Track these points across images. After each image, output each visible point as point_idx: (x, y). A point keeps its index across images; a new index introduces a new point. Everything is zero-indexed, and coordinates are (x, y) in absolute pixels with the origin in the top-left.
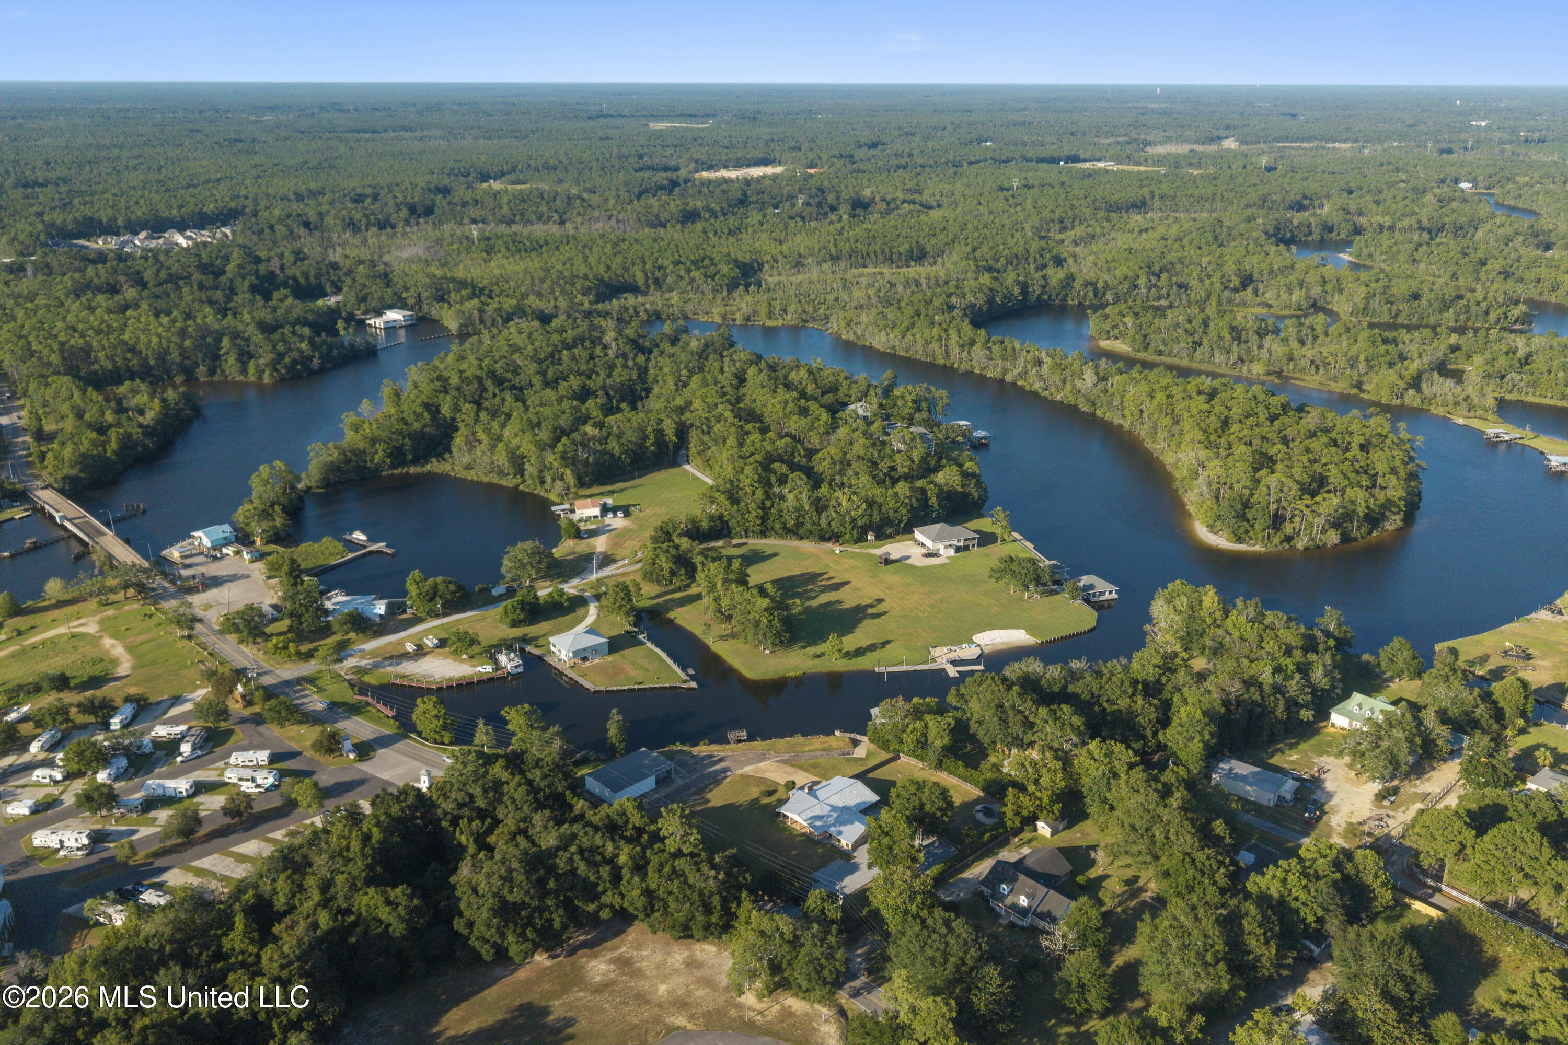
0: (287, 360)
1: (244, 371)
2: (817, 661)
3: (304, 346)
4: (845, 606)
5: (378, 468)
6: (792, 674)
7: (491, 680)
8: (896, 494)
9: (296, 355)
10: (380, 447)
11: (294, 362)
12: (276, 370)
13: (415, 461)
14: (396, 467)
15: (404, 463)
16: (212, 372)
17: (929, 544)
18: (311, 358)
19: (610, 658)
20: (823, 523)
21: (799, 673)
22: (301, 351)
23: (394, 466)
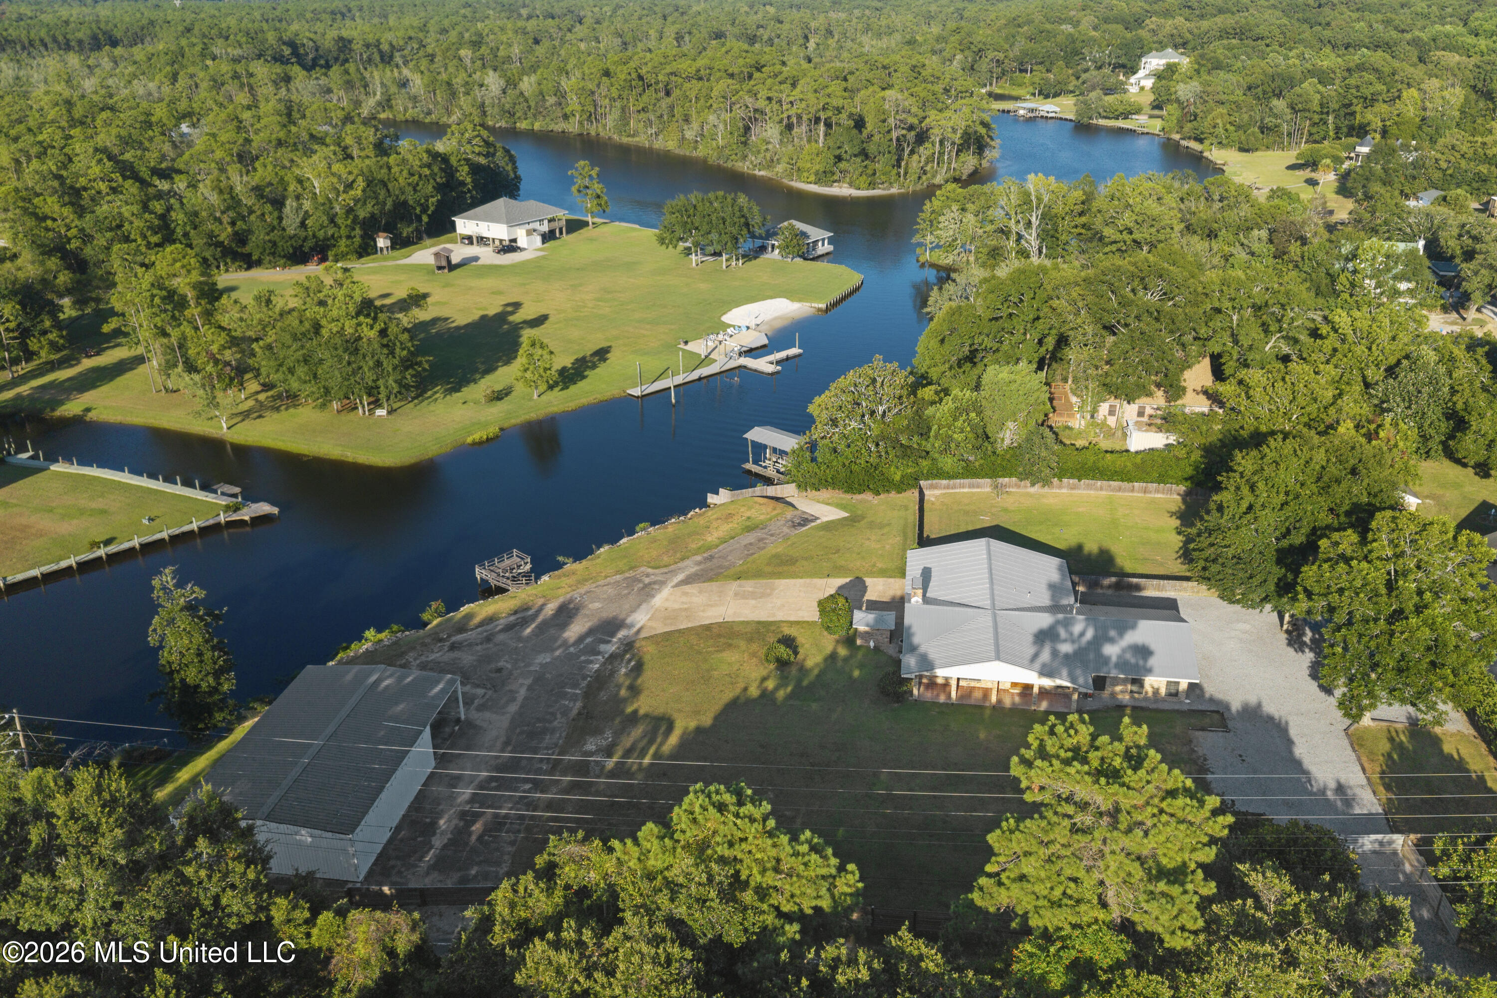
2: (505, 404)
8: (404, 161)
17: (499, 231)
20: (291, 222)
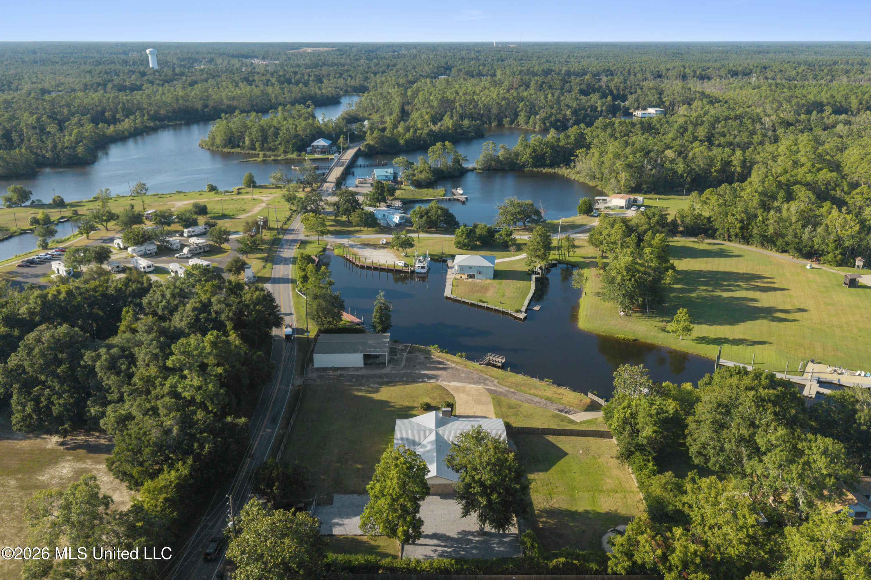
0: (553, 118)
1: (527, 123)
2: (663, 335)
3: (568, 112)
4: (756, 304)
5: (524, 166)
6: (621, 336)
7: (399, 271)
9: (560, 116)
10: (529, 151)
11: (557, 120)
12: (545, 124)
13: (551, 166)
14: (536, 167)
15: (544, 166)
16: (512, 122)
18: (568, 120)
19: (489, 281)
20: (806, 237)
21: (631, 337)
22: (565, 115)
23: (535, 165)
